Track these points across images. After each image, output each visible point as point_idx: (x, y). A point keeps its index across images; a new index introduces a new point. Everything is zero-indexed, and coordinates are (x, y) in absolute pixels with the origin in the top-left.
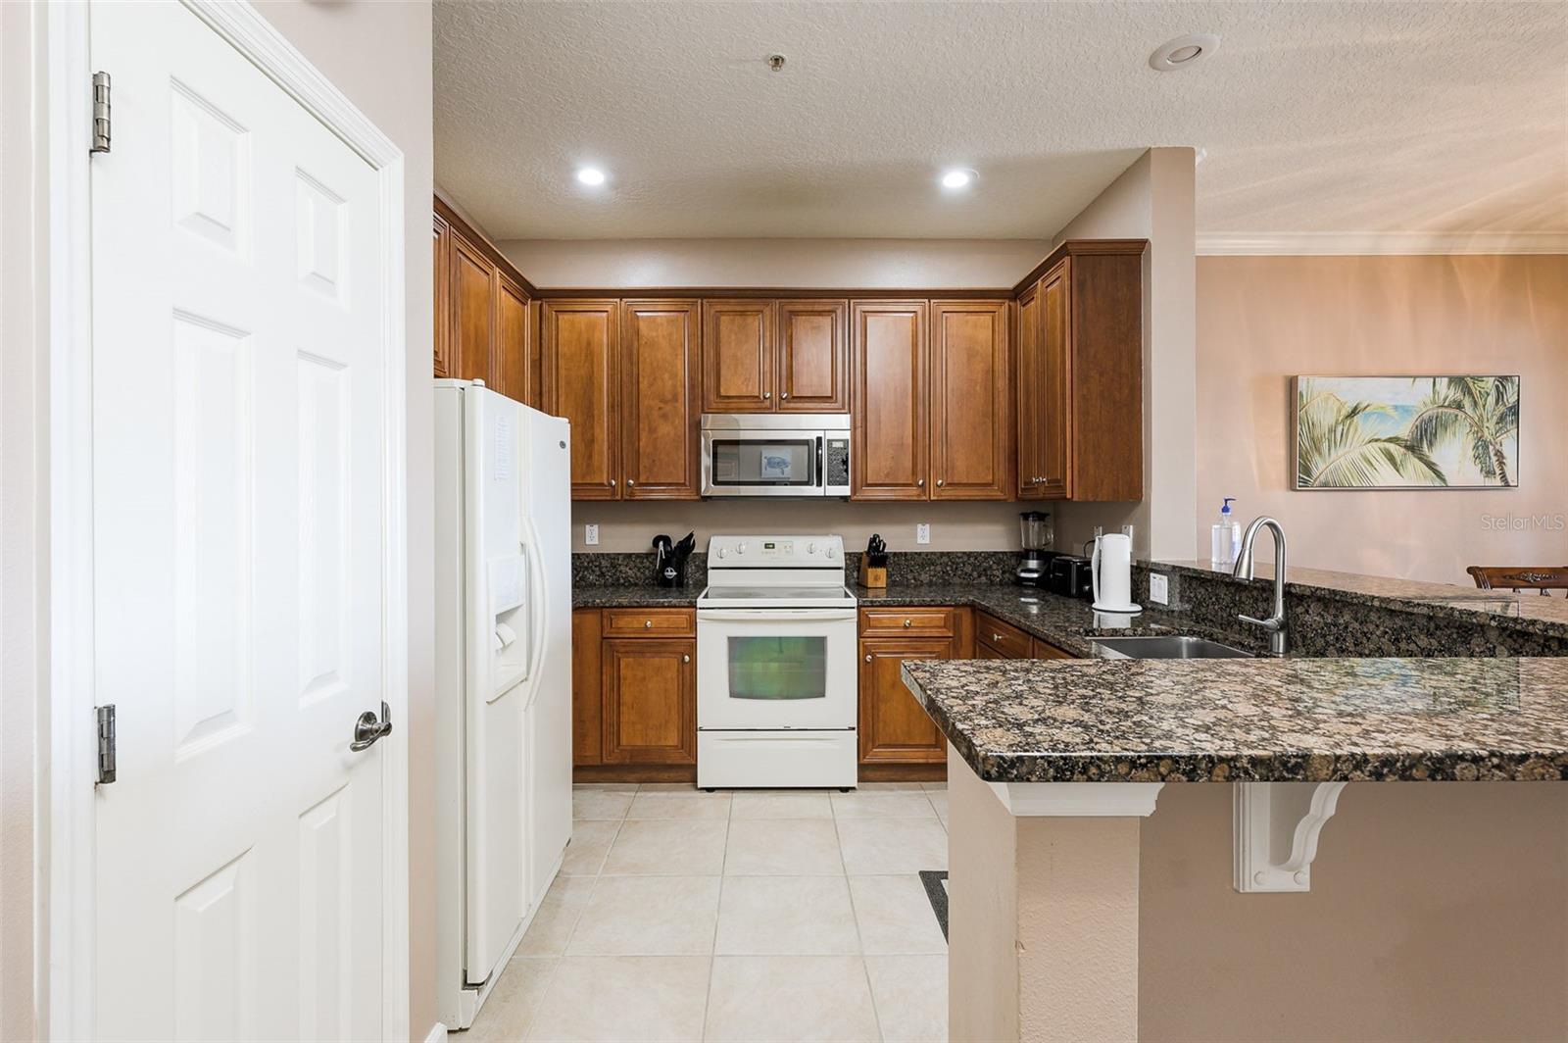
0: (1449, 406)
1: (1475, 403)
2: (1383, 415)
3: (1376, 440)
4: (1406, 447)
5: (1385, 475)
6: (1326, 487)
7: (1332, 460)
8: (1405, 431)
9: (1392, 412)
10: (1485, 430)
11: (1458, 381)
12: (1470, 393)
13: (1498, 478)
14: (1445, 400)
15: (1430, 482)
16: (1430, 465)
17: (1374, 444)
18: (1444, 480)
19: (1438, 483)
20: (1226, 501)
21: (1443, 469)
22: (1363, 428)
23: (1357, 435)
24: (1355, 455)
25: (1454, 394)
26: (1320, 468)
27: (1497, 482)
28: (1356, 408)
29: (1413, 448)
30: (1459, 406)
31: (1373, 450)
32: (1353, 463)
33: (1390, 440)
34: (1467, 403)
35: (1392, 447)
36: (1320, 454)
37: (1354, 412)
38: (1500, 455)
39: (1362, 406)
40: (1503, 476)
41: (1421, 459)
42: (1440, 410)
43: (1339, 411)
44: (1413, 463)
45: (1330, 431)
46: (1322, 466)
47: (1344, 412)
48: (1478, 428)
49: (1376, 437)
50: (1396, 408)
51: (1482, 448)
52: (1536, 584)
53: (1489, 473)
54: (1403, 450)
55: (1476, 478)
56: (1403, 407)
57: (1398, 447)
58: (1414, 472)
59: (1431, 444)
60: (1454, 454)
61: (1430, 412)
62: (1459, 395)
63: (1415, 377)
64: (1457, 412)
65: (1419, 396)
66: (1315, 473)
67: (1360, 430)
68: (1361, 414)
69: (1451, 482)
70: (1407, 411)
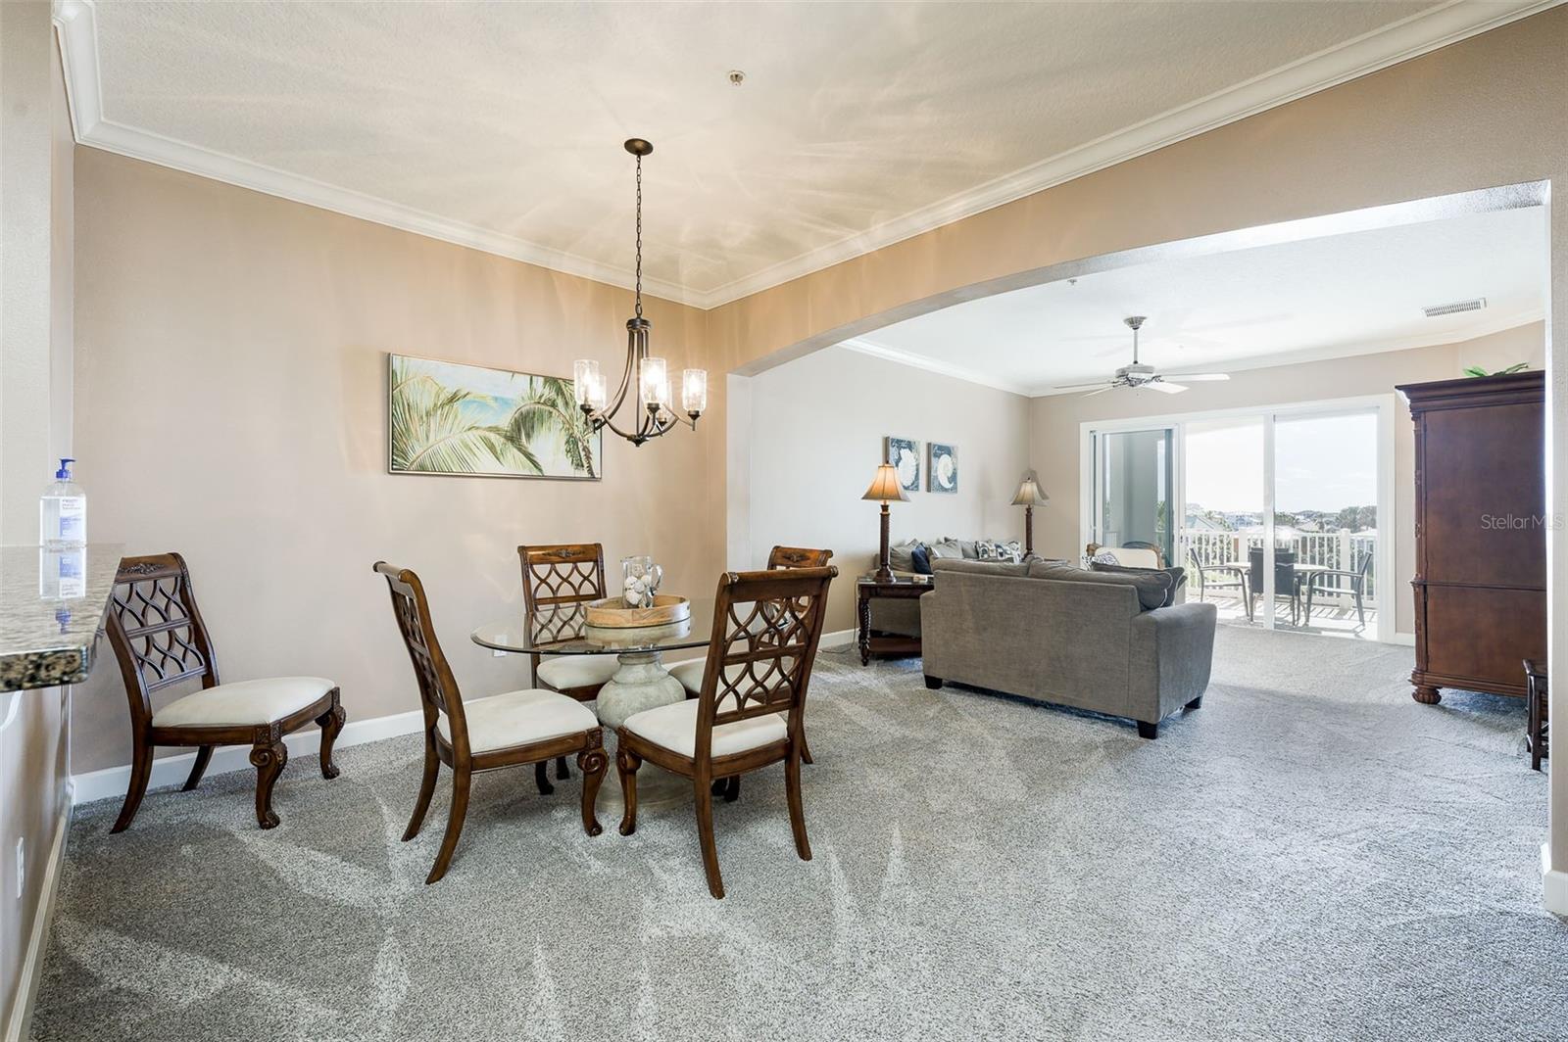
0: (544, 403)
1: (567, 403)
2: (482, 405)
3: (476, 428)
4: (506, 437)
5: (485, 462)
6: (422, 470)
7: (430, 443)
8: (505, 421)
9: (492, 403)
10: (575, 427)
11: (551, 381)
12: (563, 394)
13: (586, 470)
14: (540, 397)
15: (528, 469)
16: (529, 456)
17: (474, 431)
18: (540, 470)
19: (535, 472)
20: (64, 462)
21: (538, 458)
22: (464, 414)
23: (457, 422)
24: (455, 440)
25: (549, 393)
26: (417, 451)
27: (585, 474)
28: (455, 394)
29: (513, 439)
30: (554, 405)
31: (473, 437)
32: (453, 449)
33: (490, 429)
34: (560, 402)
35: (493, 437)
36: (415, 436)
37: (452, 399)
38: (585, 449)
39: (463, 393)
40: (590, 468)
41: (520, 450)
42: (537, 406)
43: (438, 396)
44: (512, 452)
45: (428, 414)
46: (419, 450)
47: (443, 397)
48: (568, 425)
49: (476, 425)
50: (496, 399)
51: (573, 444)
52: (568, 559)
53: (580, 465)
54: (502, 440)
55: (570, 470)
56: (502, 399)
57: (498, 437)
58: (514, 462)
59: (528, 436)
60: (549, 447)
61: (527, 407)
62: (553, 395)
63: (514, 373)
64: (551, 409)
65: (519, 393)
66: (412, 456)
67: (459, 417)
68: (461, 401)
69: (547, 472)
70: (506, 403)
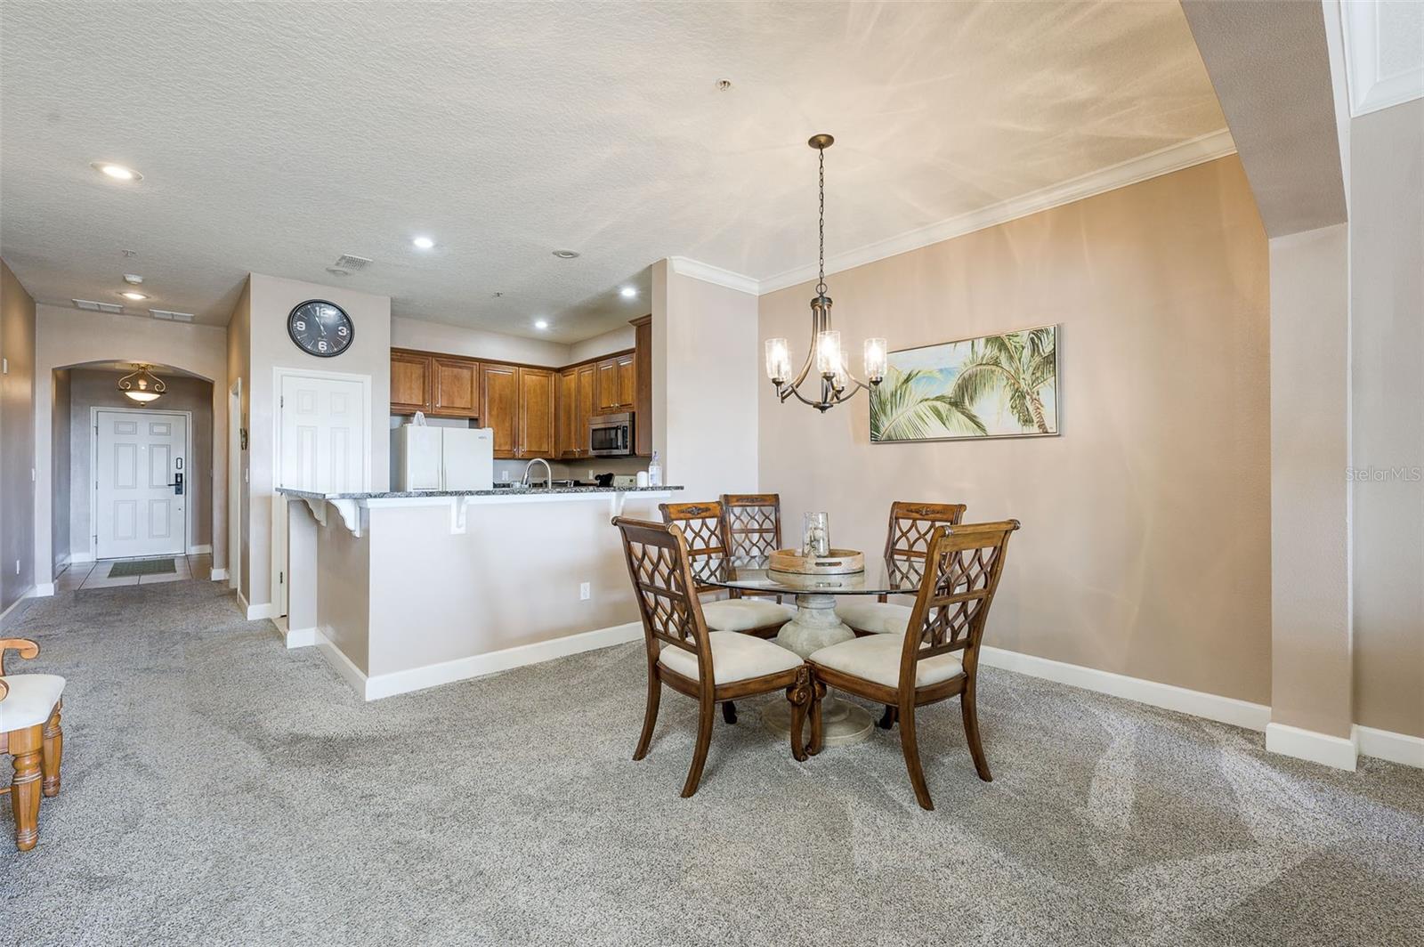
0: (987, 364)
1: (1011, 357)
2: (930, 378)
3: (926, 400)
4: (950, 403)
5: (934, 429)
6: (890, 440)
7: (894, 418)
8: (949, 390)
9: (939, 375)
10: (1022, 381)
11: (994, 339)
12: (1007, 349)
13: (1036, 426)
14: (982, 358)
15: (972, 430)
16: (972, 418)
17: (925, 403)
18: (984, 430)
19: (979, 433)
21: (982, 420)
22: (916, 390)
23: (912, 397)
24: (911, 413)
25: (991, 352)
26: (886, 426)
27: (1035, 429)
28: (910, 375)
29: (956, 404)
30: (996, 363)
31: (924, 408)
32: (909, 420)
33: (937, 399)
35: (939, 404)
36: (885, 414)
37: (907, 380)
38: (1037, 404)
39: (915, 373)
40: (1042, 426)
41: (963, 413)
42: (978, 368)
43: (897, 379)
44: (957, 416)
45: (892, 395)
46: (887, 424)
47: (902, 379)
48: (1014, 380)
49: (926, 397)
50: (941, 371)
51: (1019, 395)
53: (1027, 421)
54: (948, 406)
55: (1018, 429)
56: (946, 369)
57: (944, 404)
58: (958, 425)
59: (972, 399)
60: (993, 407)
61: (970, 371)
62: (996, 352)
63: (956, 343)
64: (994, 368)
65: (959, 359)
66: (882, 429)
67: (913, 393)
68: (914, 379)
69: (991, 431)
70: (950, 373)
